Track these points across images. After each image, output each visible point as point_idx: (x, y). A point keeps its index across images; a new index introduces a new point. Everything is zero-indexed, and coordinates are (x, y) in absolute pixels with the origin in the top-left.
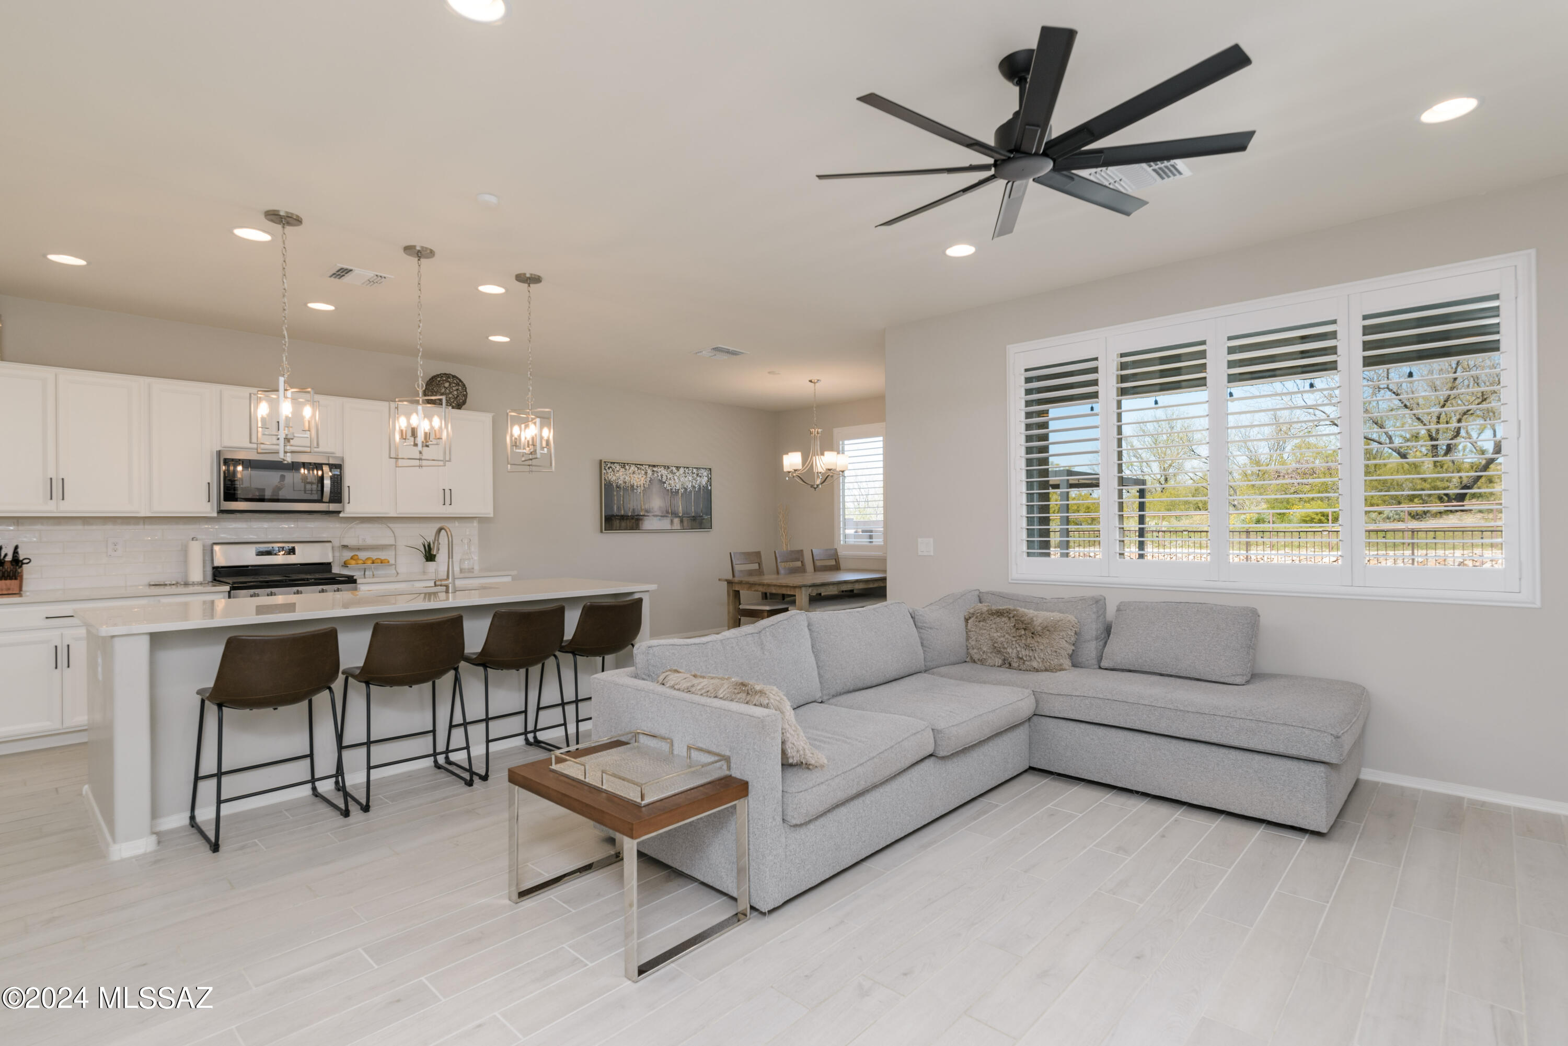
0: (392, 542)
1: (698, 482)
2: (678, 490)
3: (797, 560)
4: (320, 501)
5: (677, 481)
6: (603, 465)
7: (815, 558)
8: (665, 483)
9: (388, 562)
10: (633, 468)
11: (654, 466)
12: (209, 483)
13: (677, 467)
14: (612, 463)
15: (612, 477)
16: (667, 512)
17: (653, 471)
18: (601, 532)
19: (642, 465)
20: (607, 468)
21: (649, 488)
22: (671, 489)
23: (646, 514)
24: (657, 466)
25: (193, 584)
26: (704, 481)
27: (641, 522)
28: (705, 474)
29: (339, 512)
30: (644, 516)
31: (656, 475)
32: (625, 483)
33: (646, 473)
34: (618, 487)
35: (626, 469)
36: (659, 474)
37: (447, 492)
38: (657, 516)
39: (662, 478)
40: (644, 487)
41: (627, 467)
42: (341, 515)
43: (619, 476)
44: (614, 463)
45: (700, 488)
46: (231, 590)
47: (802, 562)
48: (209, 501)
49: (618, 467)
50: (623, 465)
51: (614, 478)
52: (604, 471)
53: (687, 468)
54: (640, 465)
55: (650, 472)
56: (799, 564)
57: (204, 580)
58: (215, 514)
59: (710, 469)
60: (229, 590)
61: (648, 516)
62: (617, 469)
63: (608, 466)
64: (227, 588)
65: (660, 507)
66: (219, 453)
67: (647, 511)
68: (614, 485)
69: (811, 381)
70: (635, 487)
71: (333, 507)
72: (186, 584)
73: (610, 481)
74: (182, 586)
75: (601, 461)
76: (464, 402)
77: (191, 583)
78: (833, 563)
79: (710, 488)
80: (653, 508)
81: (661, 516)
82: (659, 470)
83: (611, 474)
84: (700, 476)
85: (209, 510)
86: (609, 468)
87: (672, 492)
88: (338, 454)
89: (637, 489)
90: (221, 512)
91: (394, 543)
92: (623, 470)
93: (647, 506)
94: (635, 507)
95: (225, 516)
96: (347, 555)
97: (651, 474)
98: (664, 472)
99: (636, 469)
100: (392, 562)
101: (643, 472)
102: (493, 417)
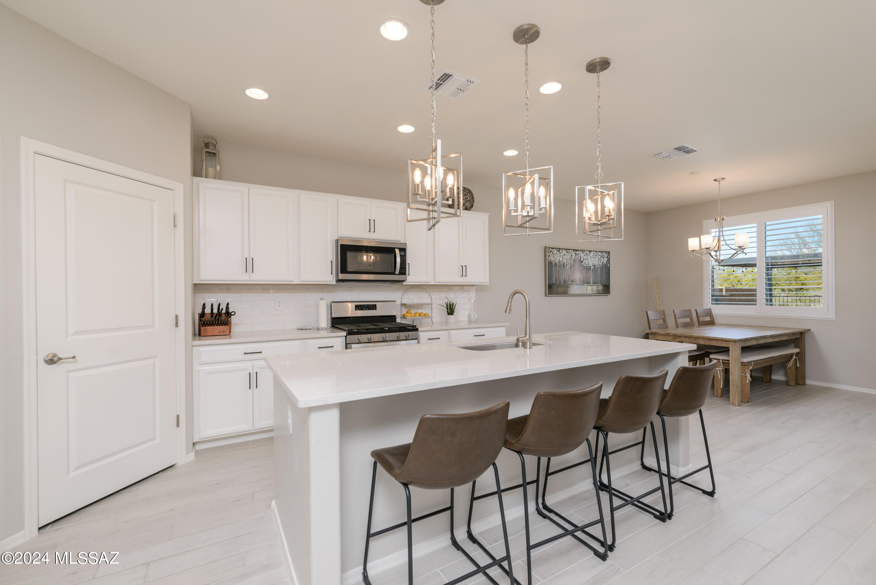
0: (429, 302)
1: (602, 261)
2: (590, 267)
3: (687, 317)
4: (394, 273)
5: (589, 260)
6: (547, 250)
7: (699, 315)
8: (582, 262)
9: (429, 315)
10: (564, 251)
11: (576, 250)
12: (332, 261)
13: (590, 251)
14: (552, 248)
15: (552, 258)
16: (584, 282)
17: (576, 254)
18: (546, 295)
19: (569, 250)
20: (549, 252)
21: (573, 265)
22: (586, 266)
23: (572, 283)
24: (578, 250)
25: (322, 329)
26: (605, 260)
27: (569, 289)
28: (606, 256)
29: (403, 281)
30: (571, 284)
31: (577, 257)
32: (560, 262)
33: (572, 255)
34: (556, 265)
35: (560, 253)
36: (579, 256)
37: (464, 268)
38: (578, 284)
39: (581, 258)
40: (571, 265)
41: (561, 251)
42: (404, 283)
43: (557, 258)
44: (554, 248)
45: (603, 266)
46: (347, 335)
47: (690, 318)
48: (332, 274)
49: (556, 251)
50: (559, 249)
51: (553, 259)
52: (548, 254)
53: (596, 251)
54: (568, 249)
55: (574, 255)
56: (688, 320)
57: (327, 327)
58: (334, 283)
59: (609, 252)
60: (346, 335)
61: (573, 285)
62: (555, 252)
63: (550, 250)
64: (345, 334)
65: (580, 279)
66: (337, 241)
67: (572, 281)
68: (554, 263)
69: (715, 180)
70: (565, 265)
71: (401, 277)
72: (318, 329)
73: (551, 261)
74: (316, 330)
75: (545, 247)
76: (472, 206)
77: (321, 328)
78: (708, 319)
79: (609, 265)
80: (575, 279)
81: (580, 285)
82: (579, 253)
83: (552, 256)
84: (603, 258)
85: (331, 279)
86: (550, 252)
87: (587, 268)
88: (402, 242)
89: (566, 266)
90: (338, 281)
91: (430, 302)
92: (559, 253)
93: (572, 278)
94: (566, 279)
95: (341, 284)
96: (404, 311)
97: (574, 256)
98: (582, 255)
99: (566, 252)
100: (430, 315)
101: (570, 255)
102: (489, 216)
